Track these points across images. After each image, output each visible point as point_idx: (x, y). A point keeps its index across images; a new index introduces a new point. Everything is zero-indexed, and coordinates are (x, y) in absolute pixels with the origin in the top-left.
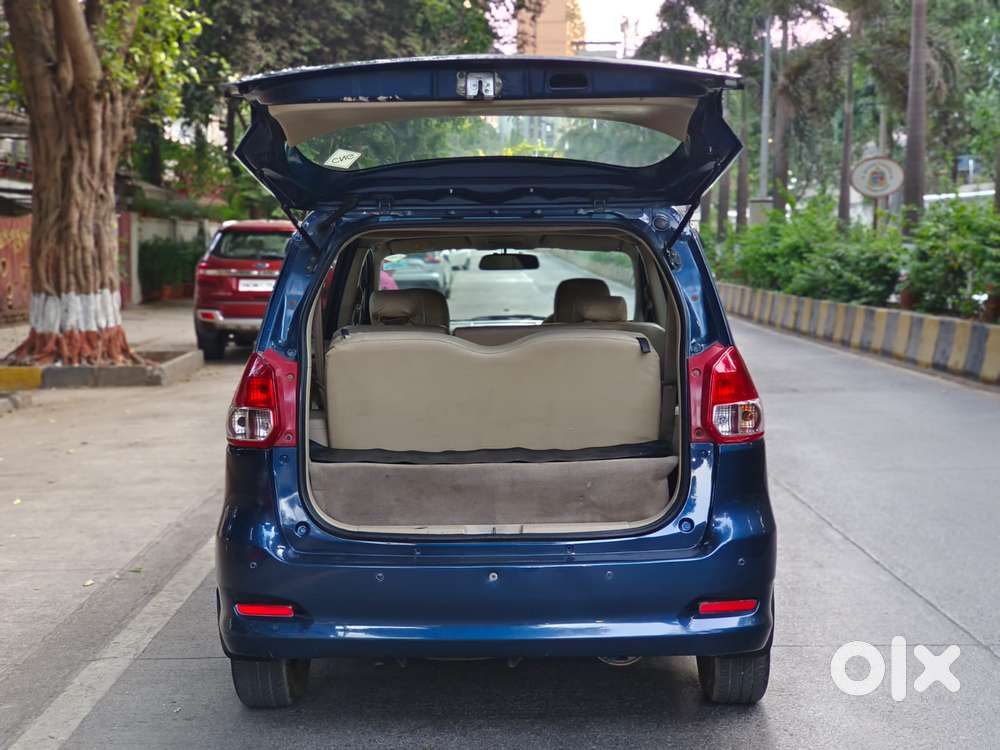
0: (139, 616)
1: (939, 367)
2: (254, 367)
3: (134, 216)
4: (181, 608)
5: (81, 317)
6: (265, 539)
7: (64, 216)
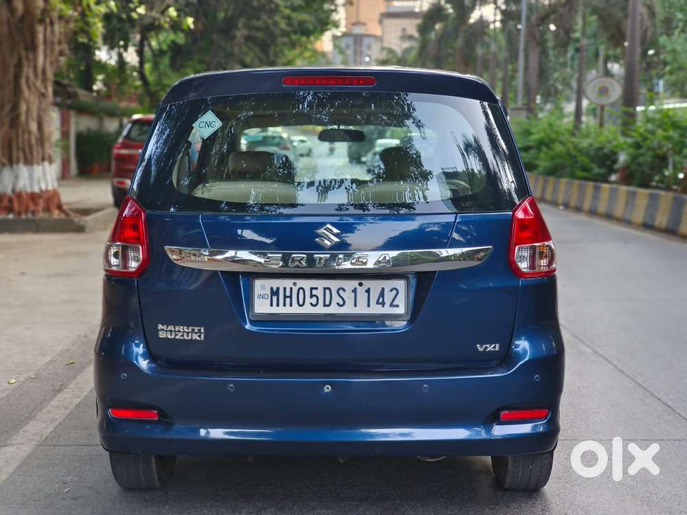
0: (46, 408)
1: (648, 226)
2: (127, 209)
3: (72, 113)
4: (79, 403)
5: (27, 182)
6: (134, 355)
7: (15, 108)
